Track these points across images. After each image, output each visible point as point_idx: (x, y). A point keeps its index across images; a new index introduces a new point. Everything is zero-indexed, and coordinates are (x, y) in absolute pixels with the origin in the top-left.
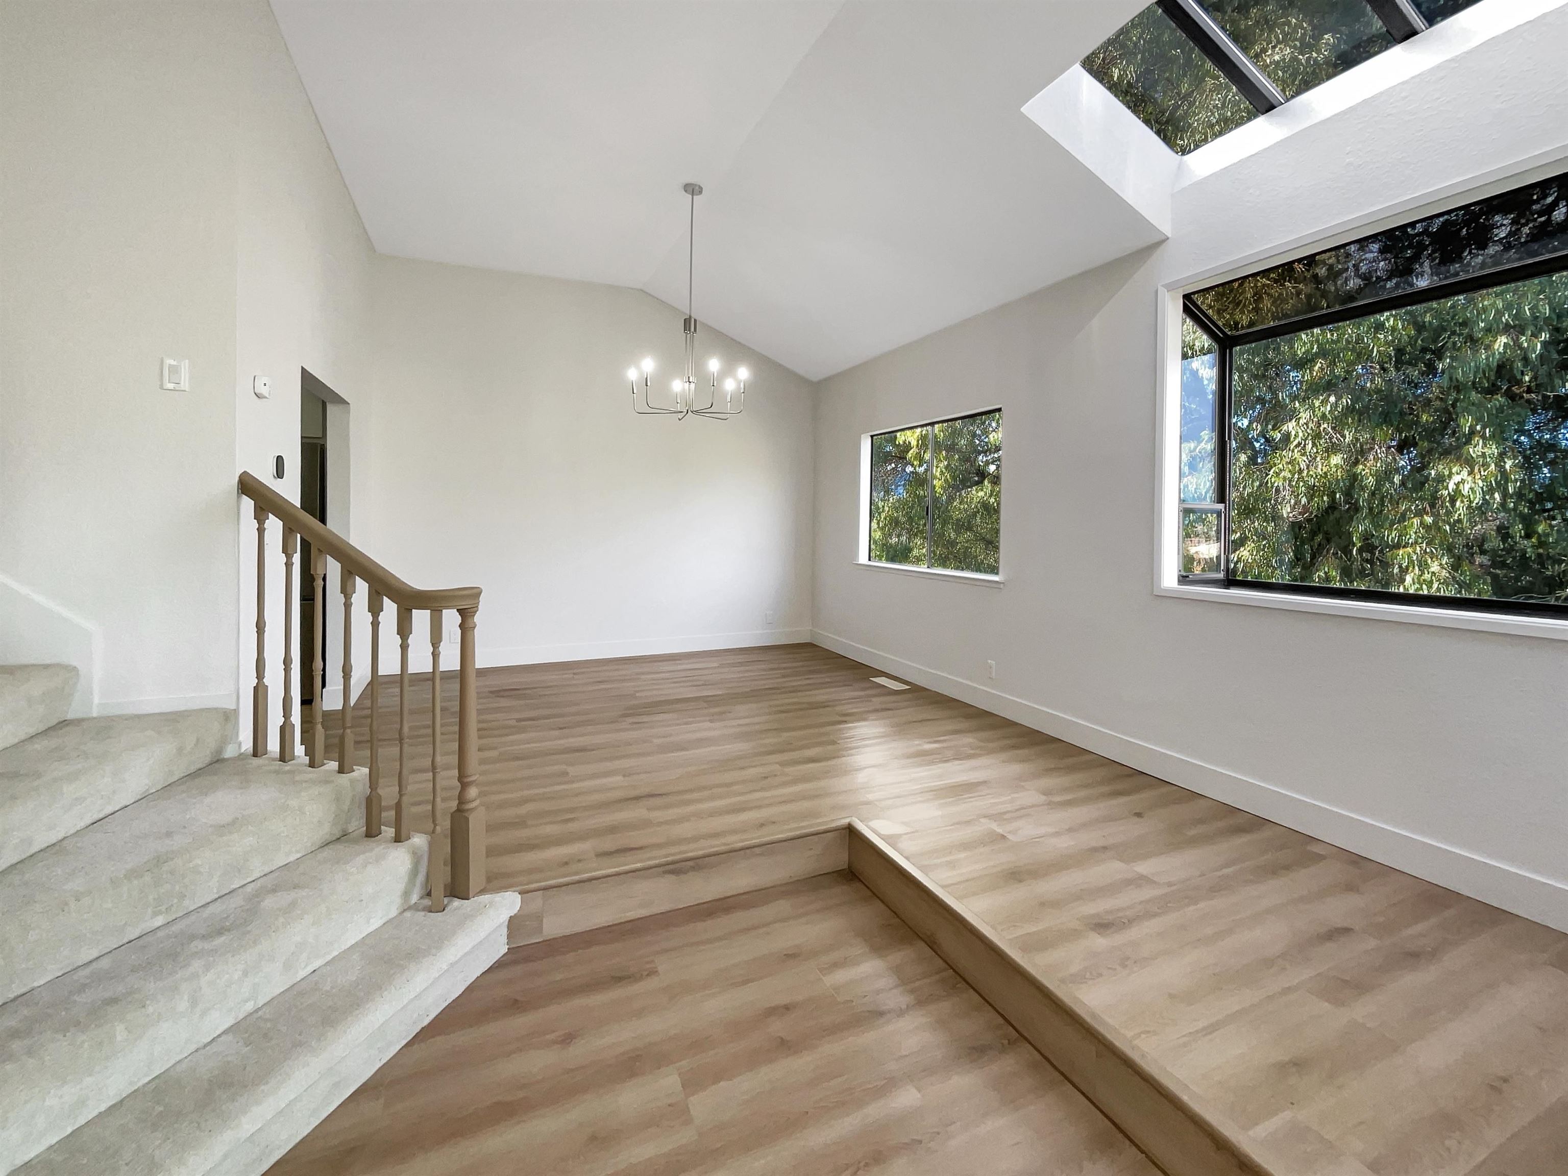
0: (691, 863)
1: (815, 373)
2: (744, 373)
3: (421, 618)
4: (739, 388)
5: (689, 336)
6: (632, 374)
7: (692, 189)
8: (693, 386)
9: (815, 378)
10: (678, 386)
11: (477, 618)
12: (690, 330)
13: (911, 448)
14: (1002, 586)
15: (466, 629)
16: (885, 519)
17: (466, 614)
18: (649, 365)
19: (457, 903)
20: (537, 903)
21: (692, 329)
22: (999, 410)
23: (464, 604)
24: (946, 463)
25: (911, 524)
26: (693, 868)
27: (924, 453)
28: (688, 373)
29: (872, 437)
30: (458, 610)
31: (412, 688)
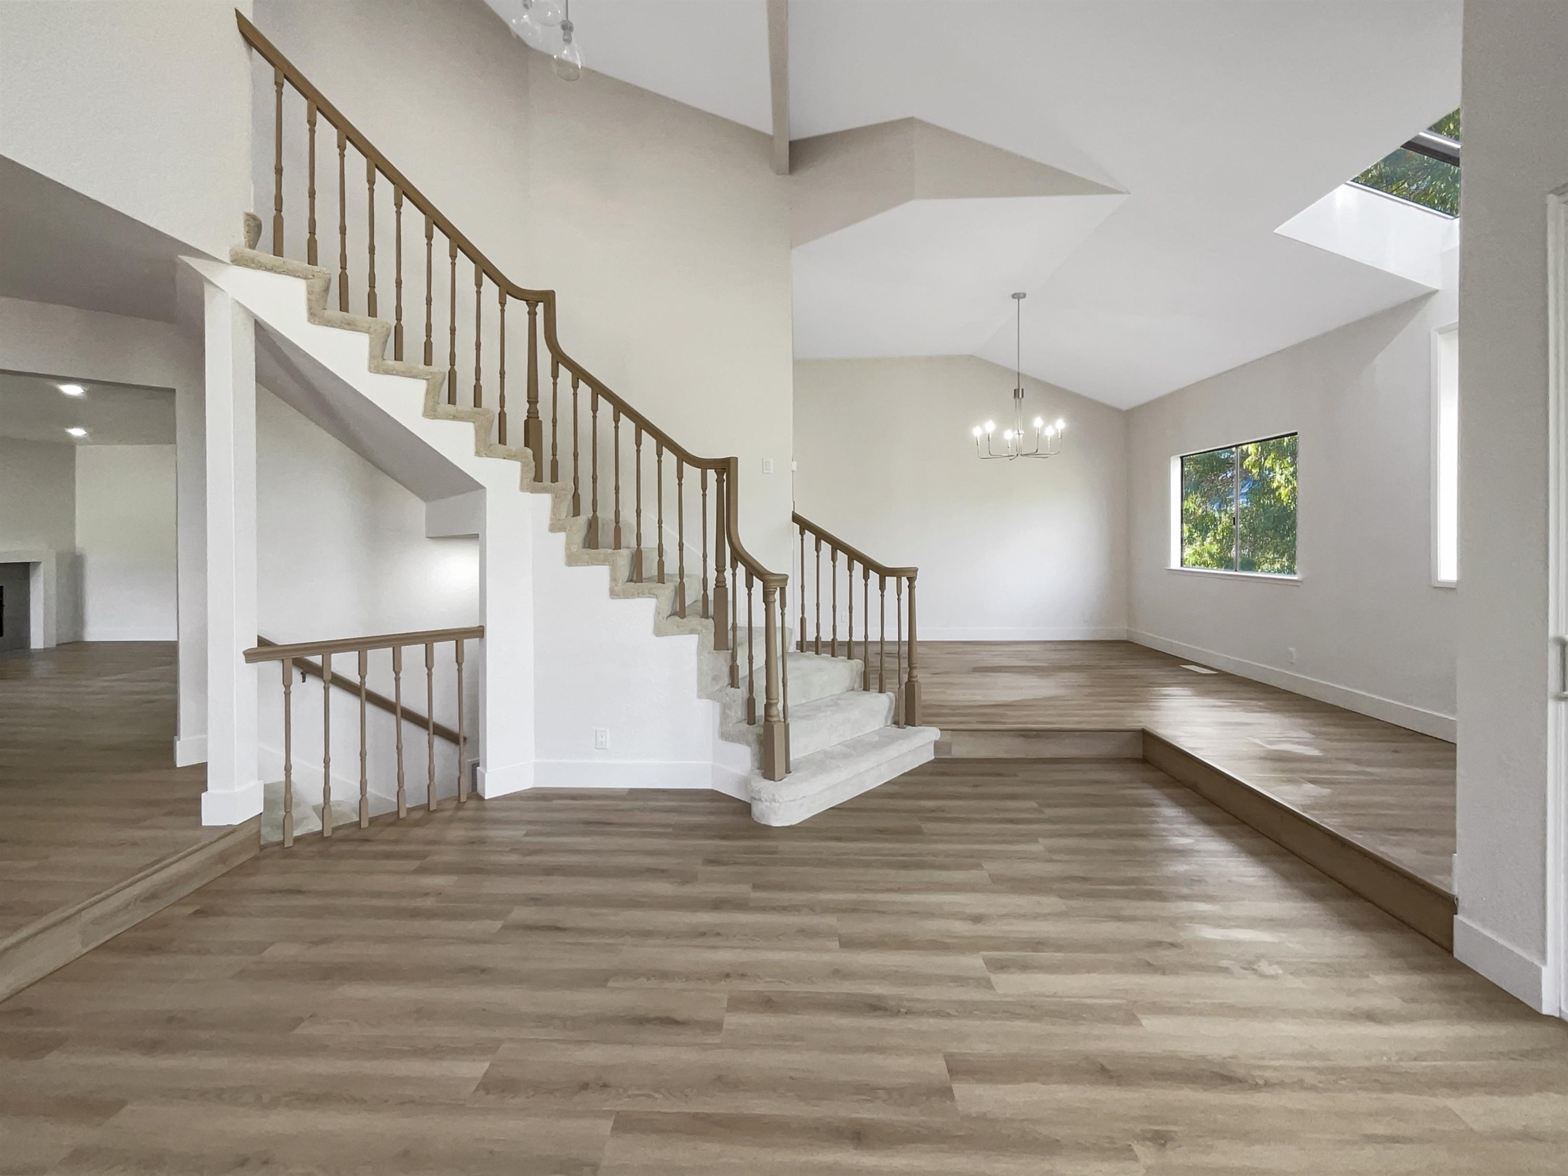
0: (1035, 733)
1: (1125, 402)
2: (1061, 424)
3: (891, 581)
4: (1057, 434)
5: (1018, 400)
6: (977, 432)
7: (1017, 296)
8: (1021, 436)
9: (1124, 407)
10: (1009, 435)
11: (916, 583)
12: (1018, 397)
13: (1250, 455)
14: (1299, 584)
15: (911, 588)
16: (1223, 531)
17: (911, 580)
18: (990, 426)
19: (910, 727)
20: (948, 737)
21: (1021, 396)
22: (1296, 434)
23: (911, 575)
24: (1292, 469)
25: (1254, 536)
26: (1036, 737)
27: (1265, 459)
28: (1018, 427)
29: (1182, 458)
30: (908, 578)
31: (823, 649)
